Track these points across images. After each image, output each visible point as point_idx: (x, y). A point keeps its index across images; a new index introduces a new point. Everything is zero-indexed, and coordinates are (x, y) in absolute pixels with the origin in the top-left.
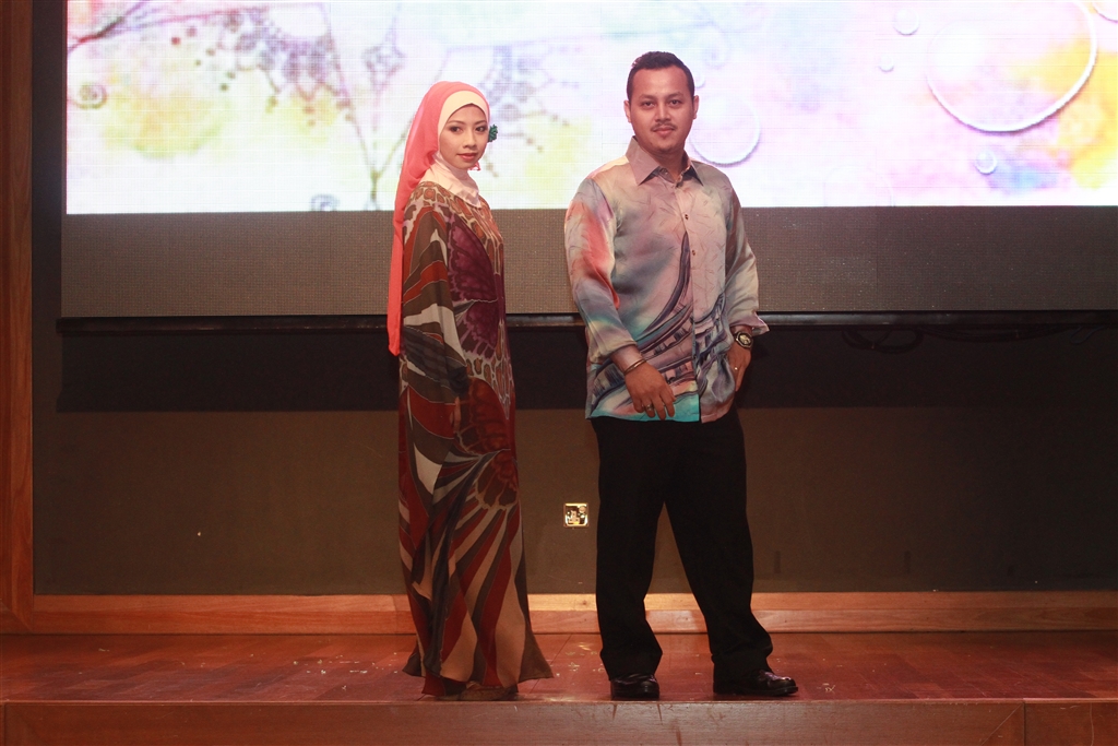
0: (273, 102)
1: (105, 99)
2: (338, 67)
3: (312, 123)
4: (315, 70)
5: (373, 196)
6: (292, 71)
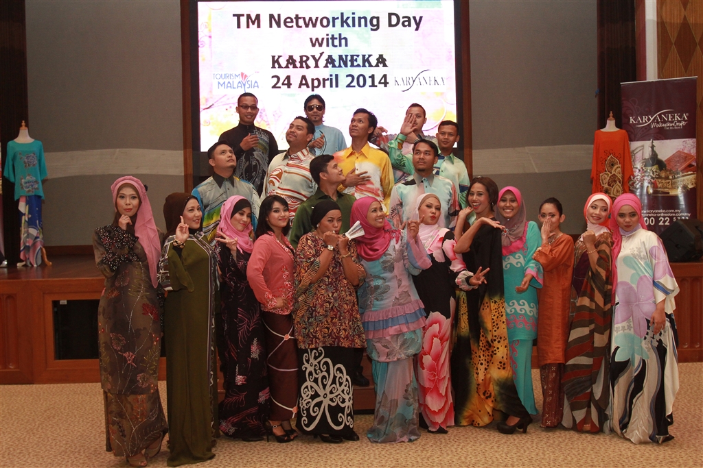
1: (210, 124)
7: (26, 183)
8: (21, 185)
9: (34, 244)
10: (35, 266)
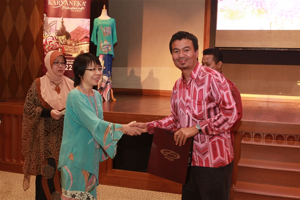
0: (253, 11)
1: (224, 10)
2: (265, 5)
3: (260, 15)
4: (261, 5)
5: (270, 27)
6: (257, 5)
7: (104, 46)
8: (101, 47)
9: (106, 87)
10: (106, 100)
